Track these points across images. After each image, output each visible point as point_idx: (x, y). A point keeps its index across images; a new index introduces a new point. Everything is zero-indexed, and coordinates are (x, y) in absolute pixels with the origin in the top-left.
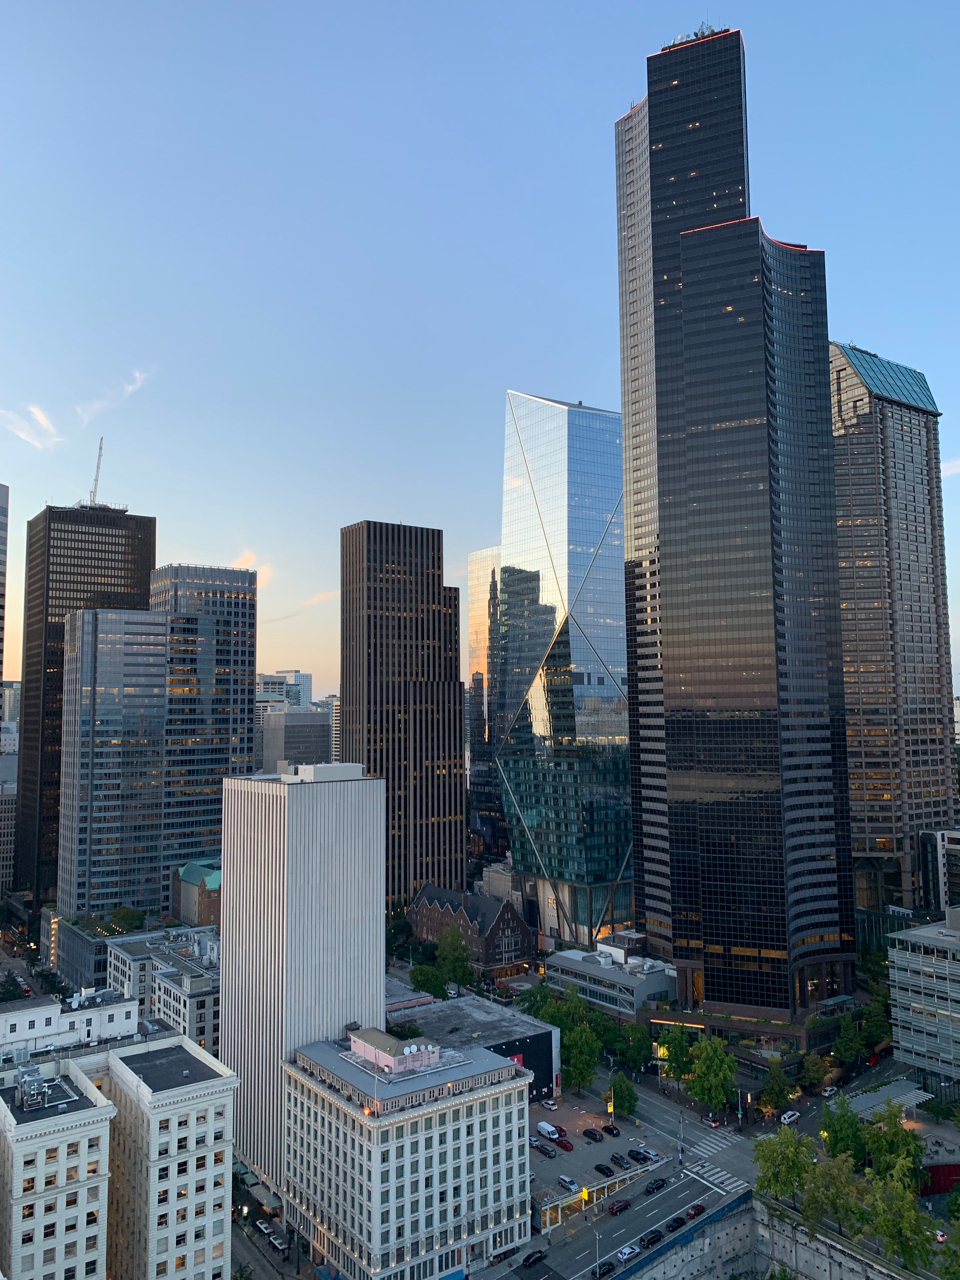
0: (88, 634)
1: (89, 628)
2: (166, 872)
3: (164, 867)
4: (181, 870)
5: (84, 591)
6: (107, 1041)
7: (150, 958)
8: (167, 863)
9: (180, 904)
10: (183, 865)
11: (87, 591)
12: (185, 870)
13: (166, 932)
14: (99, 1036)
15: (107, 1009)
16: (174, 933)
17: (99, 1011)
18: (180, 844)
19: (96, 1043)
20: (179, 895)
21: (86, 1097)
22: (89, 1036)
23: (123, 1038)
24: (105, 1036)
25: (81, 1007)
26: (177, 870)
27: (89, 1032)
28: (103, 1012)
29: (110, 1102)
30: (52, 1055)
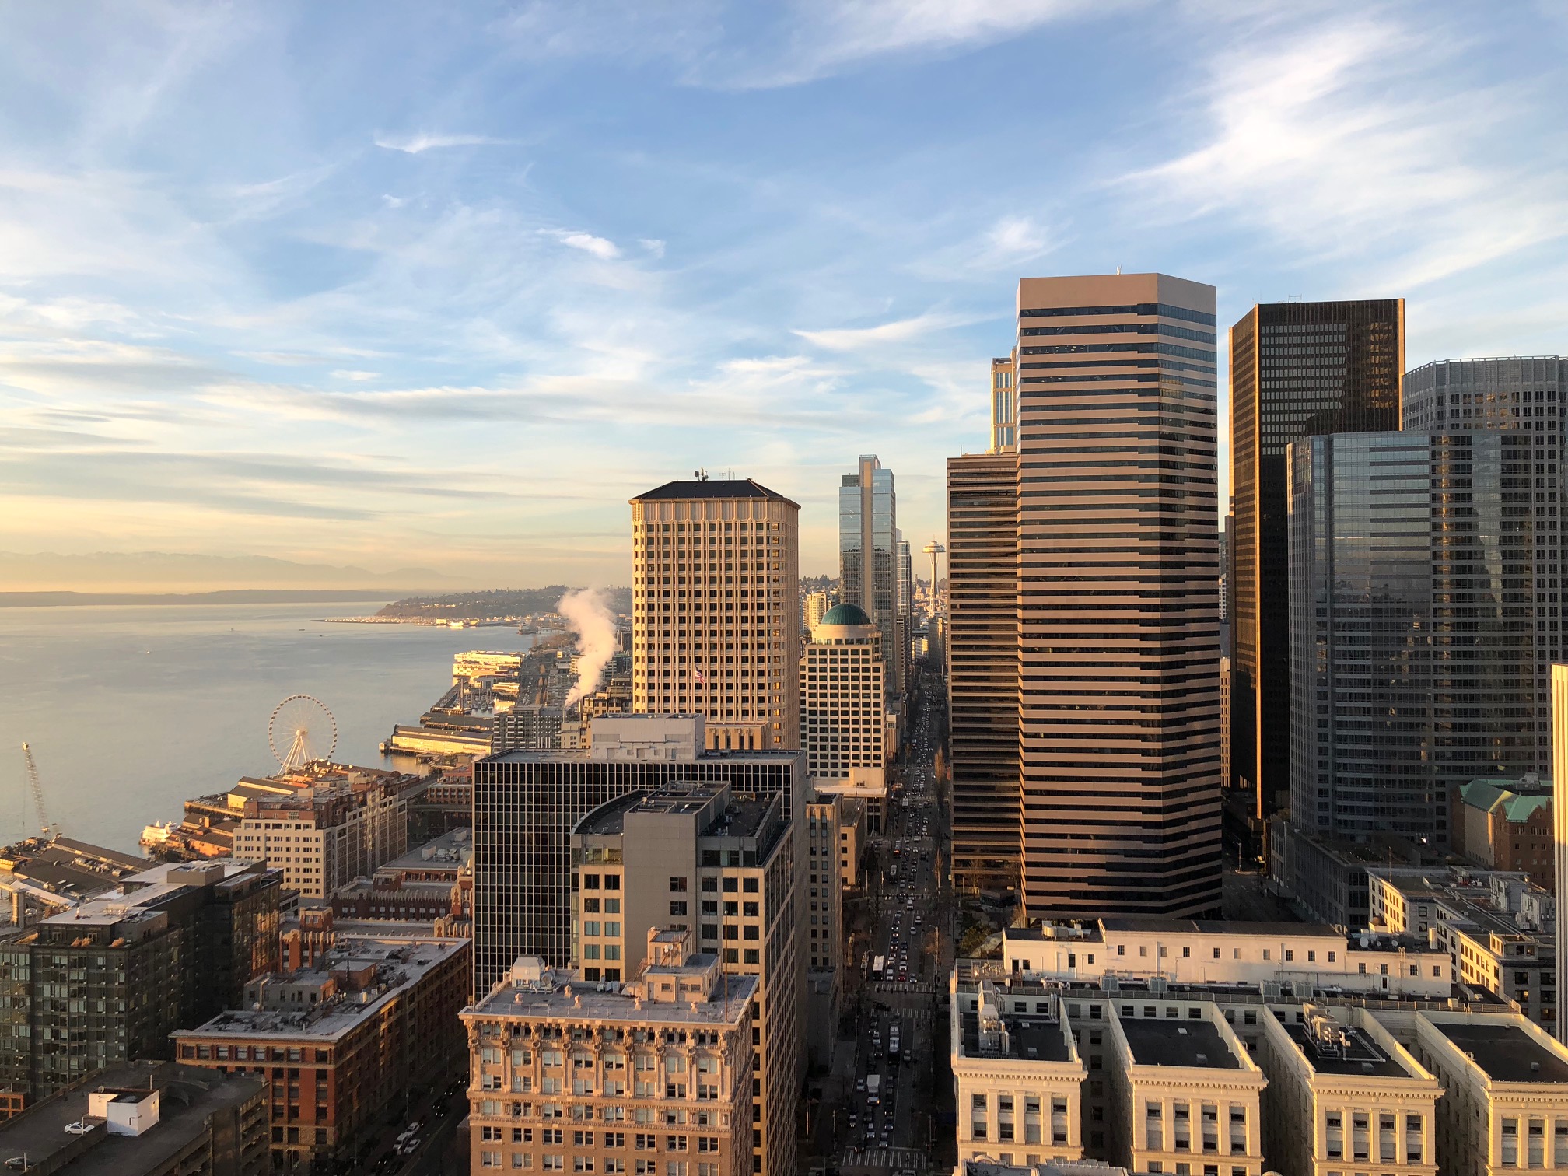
0: (1320, 467)
1: (1320, 459)
2: (1441, 789)
3: (1437, 782)
4: (1464, 789)
5: (1303, 411)
6: (1411, 998)
7: (1432, 901)
8: (1440, 777)
9: (1462, 835)
10: (1466, 783)
11: (1307, 411)
12: (1470, 791)
13: (1450, 869)
14: (1400, 990)
16: (1464, 873)
17: (1398, 957)
18: (1454, 753)
19: (1397, 998)
20: (1462, 821)
21: (1395, 1062)
22: (1385, 986)
23: (1434, 999)
24: (1408, 991)
25: (1372, 947)
26: (1457, 788)
27: (1385, 981)
28: (1401, 960)
29: (1433, 1077)
30: (1341, 999)
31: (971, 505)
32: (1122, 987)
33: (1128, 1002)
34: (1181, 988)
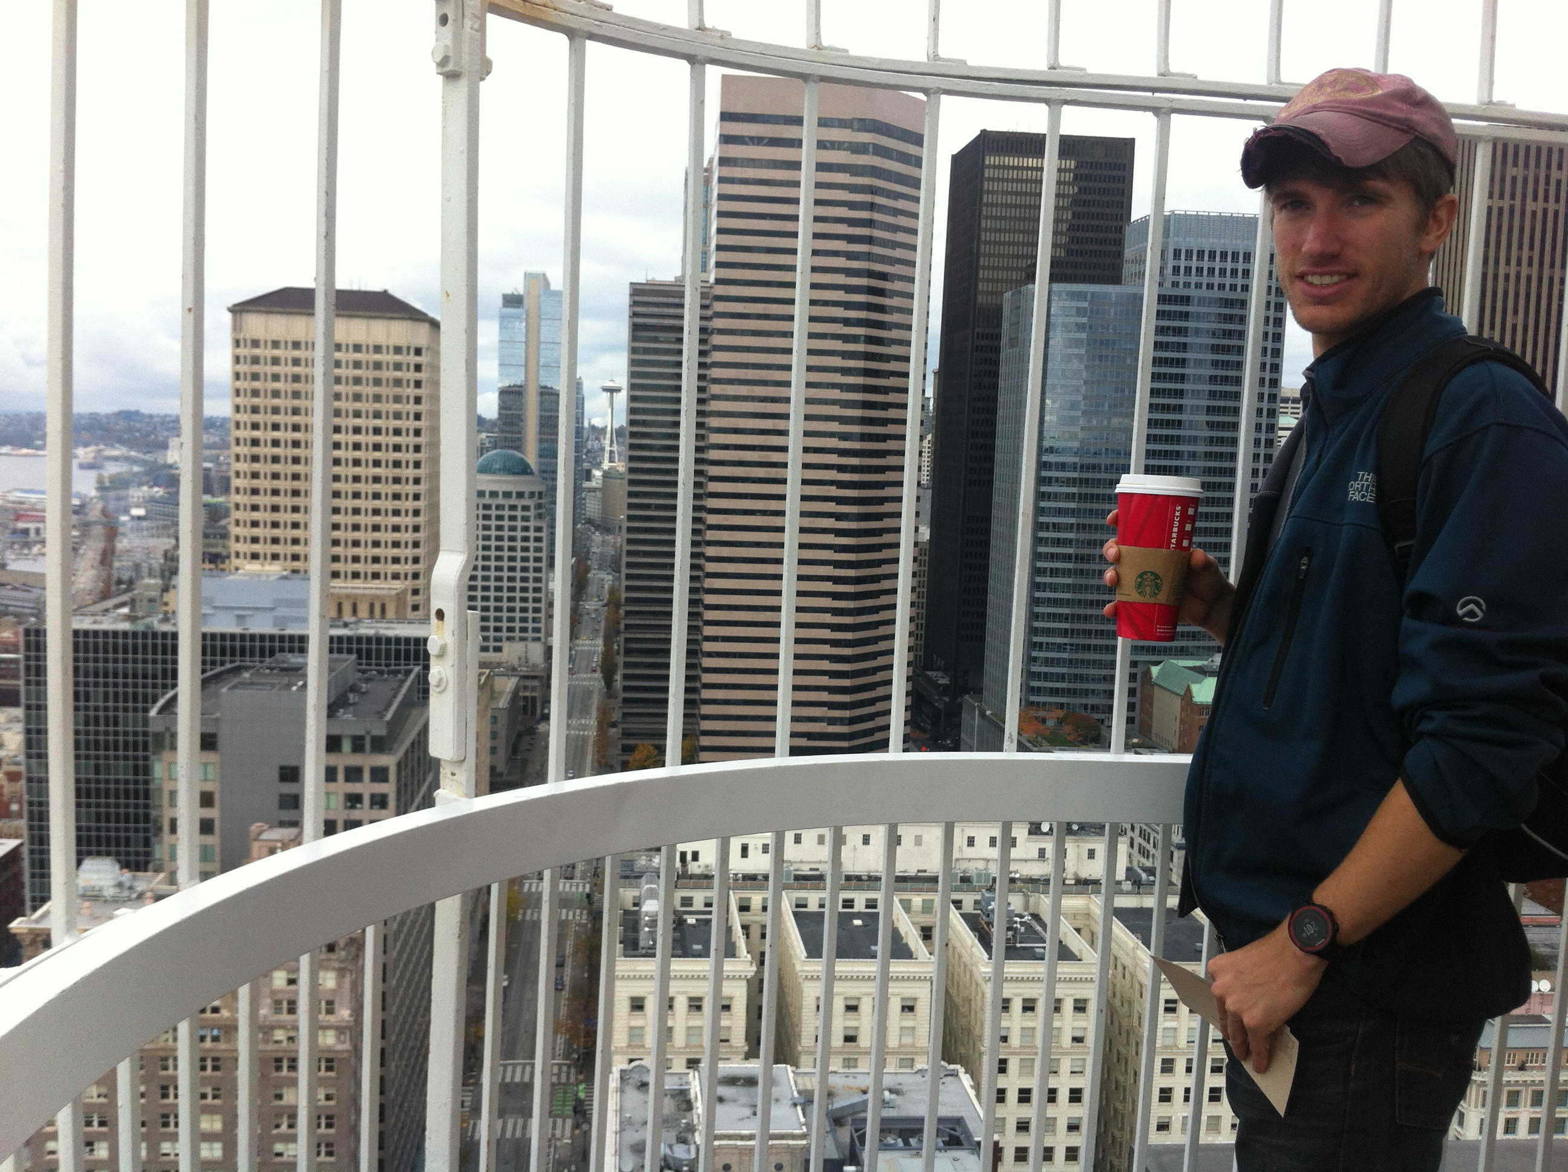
4: (1155, 670)
6: (1086, 882)
9: (1151, 718)
10: (1157, 663)
12: (1161, 671)
14: (1076, 874)
15: (1087, 842)
17: (1076, 841)
19: (1073, 882)
20: (1151, 704)
21: (1067, 947)
22: (1063, 871)
24: (1084, 875)
25: (1053, 832)
26: (1149, 672)
27: (1063, 865)
28: (1082, 845)
30: (1019, 884)
31: (656, 340)
32: (797, 878)
33: (802, 894)
34: (859, 878)
